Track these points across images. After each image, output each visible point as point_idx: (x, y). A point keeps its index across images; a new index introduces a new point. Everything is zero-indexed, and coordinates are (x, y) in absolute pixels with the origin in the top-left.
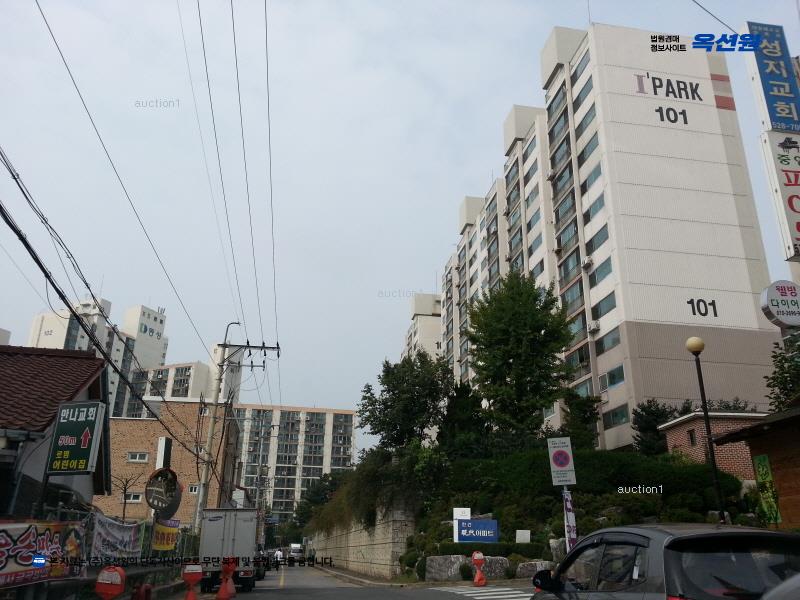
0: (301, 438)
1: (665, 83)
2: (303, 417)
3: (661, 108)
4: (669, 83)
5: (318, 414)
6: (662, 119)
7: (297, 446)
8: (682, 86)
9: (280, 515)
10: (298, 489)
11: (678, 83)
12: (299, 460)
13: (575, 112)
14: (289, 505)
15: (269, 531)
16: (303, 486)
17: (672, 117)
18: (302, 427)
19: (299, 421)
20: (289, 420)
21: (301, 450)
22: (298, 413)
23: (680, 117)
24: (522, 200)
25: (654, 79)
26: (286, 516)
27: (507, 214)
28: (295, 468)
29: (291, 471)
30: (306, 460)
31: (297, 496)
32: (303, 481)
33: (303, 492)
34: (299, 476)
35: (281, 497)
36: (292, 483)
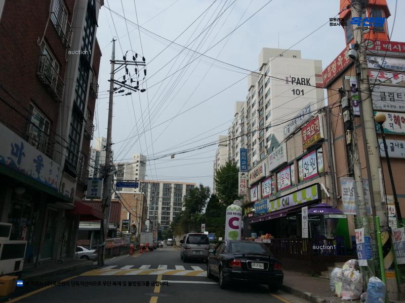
0: (172, 195)
1: (296, 80)
2: (173, 186)
3: (294, 90)
4: (298, 79)
5: (179, 185)
6: (294, 94)
7: (170, 198)
8: (303, 80)
9: (164, 227)
10: (171, 216)
11: (302, 79)
12: (172, 204)
13: (265, 87)
14: (168, 223)
15: (160, 233)
16: (173, 215)
17: (298, 93)
18: (173, 190)
19: (171, 188)
20: (167, 187)
21: (172, 200)
22: (171, 184)
23: (301, 93)
24: (251, 114)
25: (292, 78)
26: (167, 227)
27: (247, 117)
28: (170, 208)
29: (168, 209)
30: (175, 204)
31: (171, 219)
32: (174, 213)
33: (173, 218)
34: (172, 210)
35: (164, 220)
36: (168, 214)
